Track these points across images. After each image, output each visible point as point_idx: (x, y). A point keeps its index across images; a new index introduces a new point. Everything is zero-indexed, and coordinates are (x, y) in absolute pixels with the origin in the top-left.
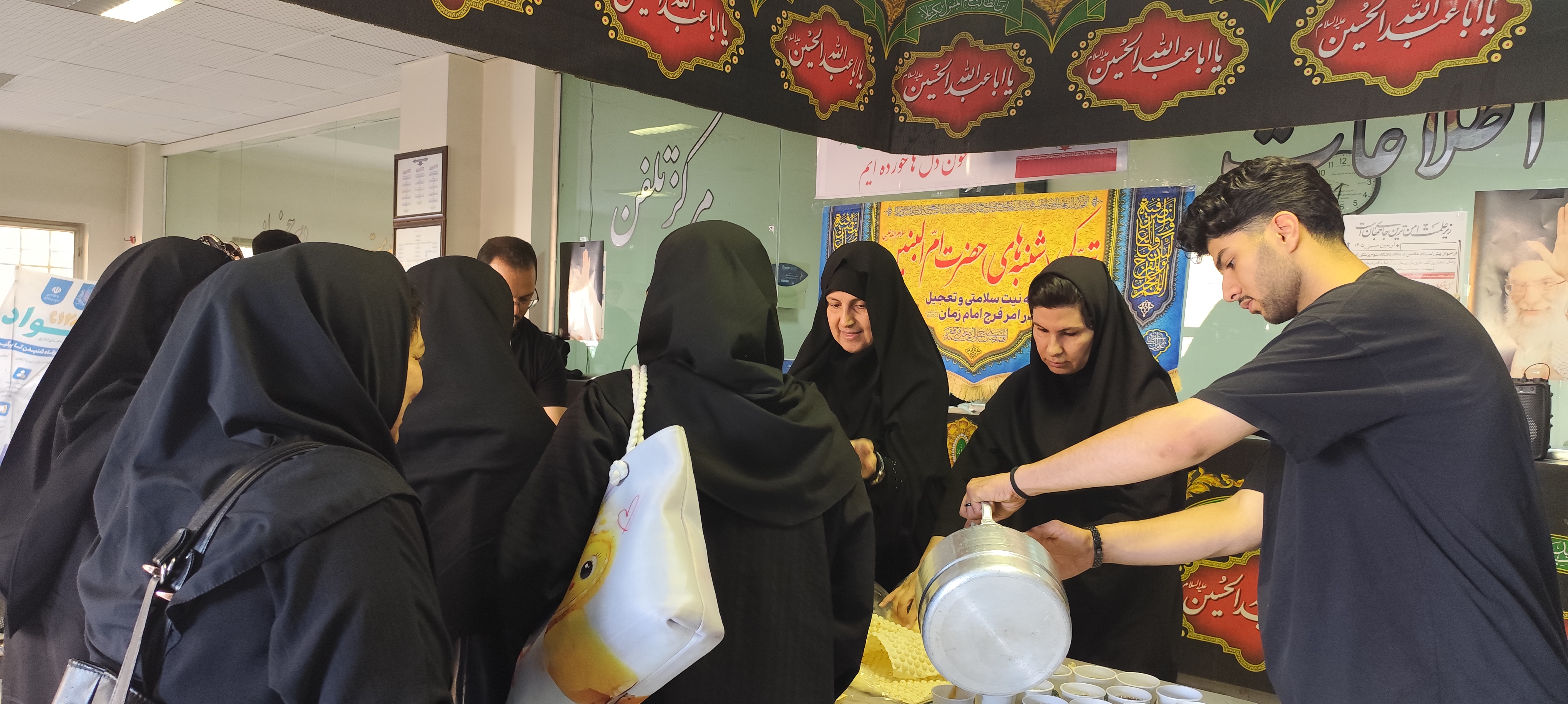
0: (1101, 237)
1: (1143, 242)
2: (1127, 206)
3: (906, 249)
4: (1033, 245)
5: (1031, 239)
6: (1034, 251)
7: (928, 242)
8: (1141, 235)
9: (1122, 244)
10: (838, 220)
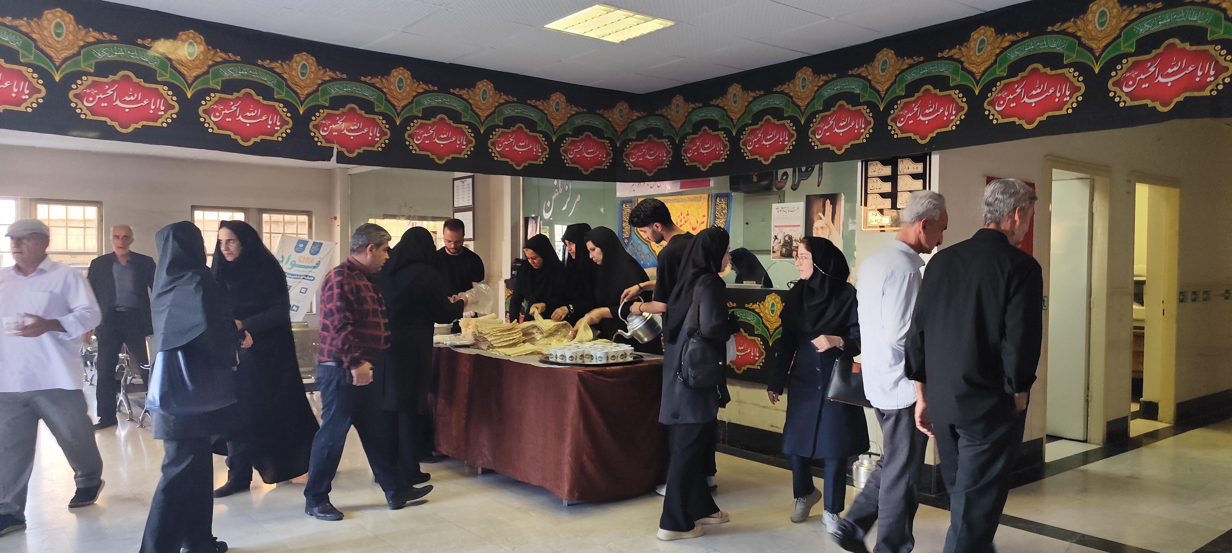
1: (718, 215)
2: (713, 201)
4: (685, 216)
5: (685, 215)
6: (686, 219)
8: (718, 212)
9: (712, 216)
10: (624, 206)
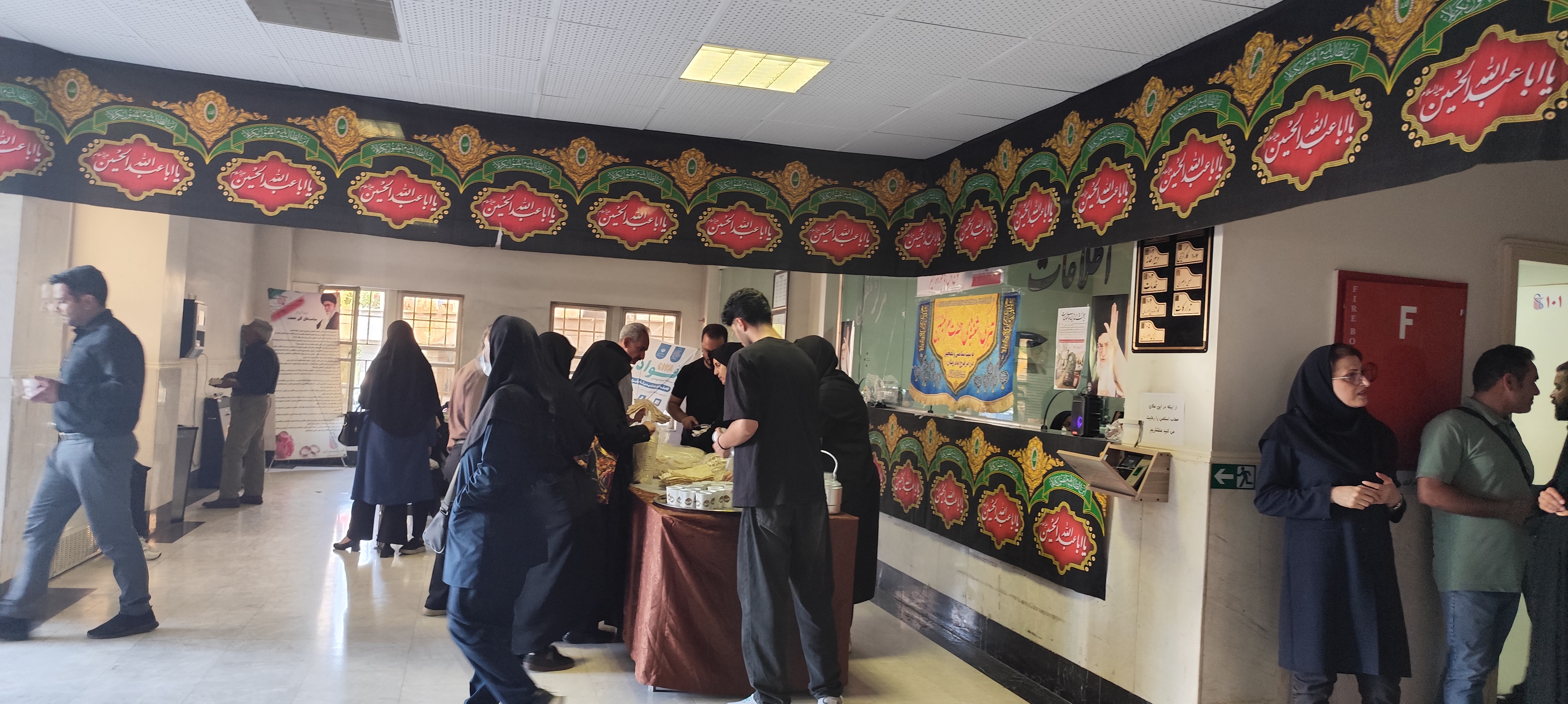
0: (994, 321)
1: (1005, 323)
2: (1002, 303)
3: (940, 326)
4: (975, 324)
6: (976, 328)
7: (947, 322)
8: (1005, 319)
9: (1000, 323)
10: (922, 309)
